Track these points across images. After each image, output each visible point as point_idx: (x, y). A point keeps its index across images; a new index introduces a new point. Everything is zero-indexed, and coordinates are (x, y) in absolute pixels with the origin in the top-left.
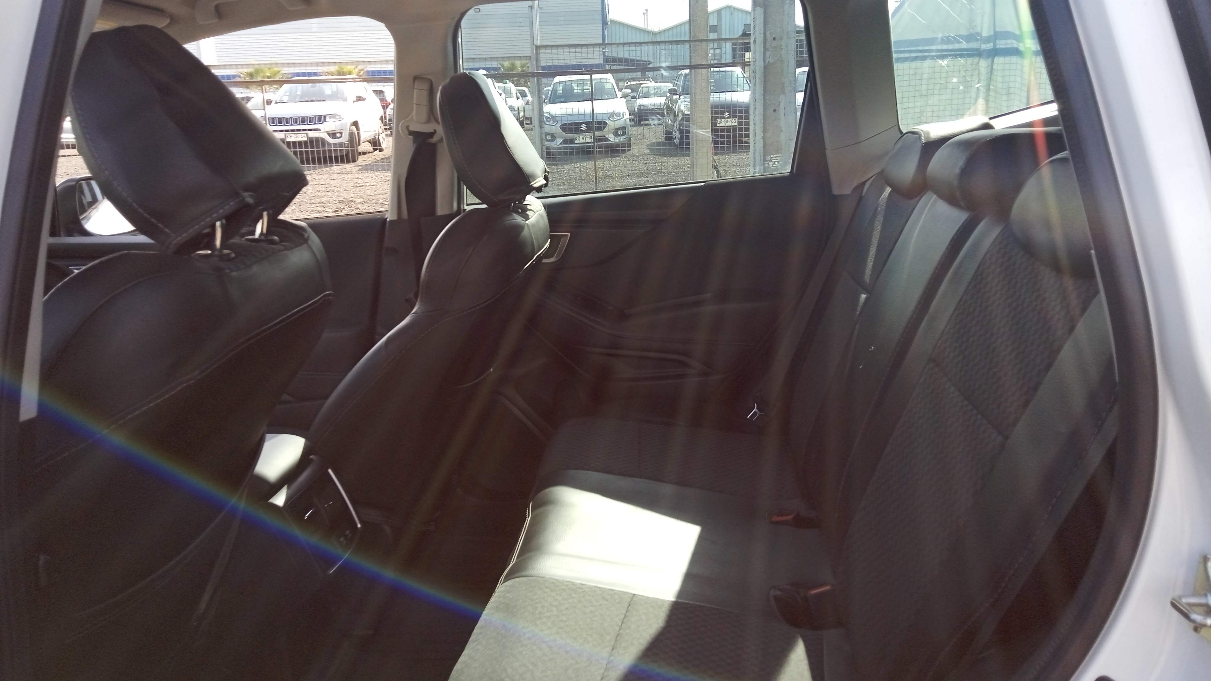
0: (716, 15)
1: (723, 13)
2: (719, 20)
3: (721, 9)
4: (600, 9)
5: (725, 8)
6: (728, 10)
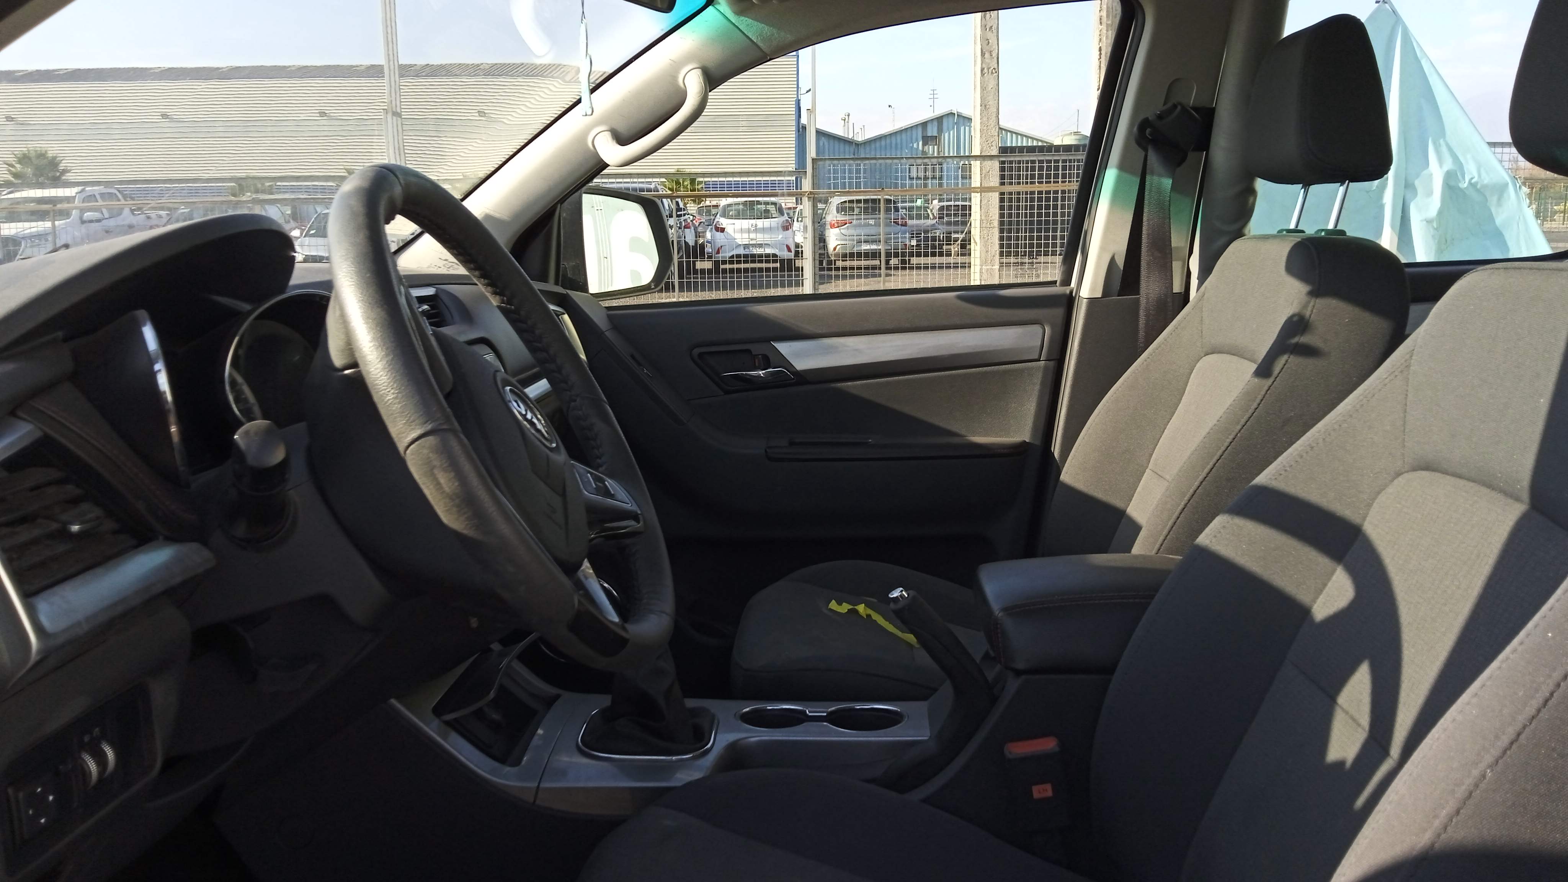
0: (935, 123)
1: (945, 120)
2: (940, 130)
3: (942, 116)
4: (794, 113)
5: (948, 114)
6: (951, 119)
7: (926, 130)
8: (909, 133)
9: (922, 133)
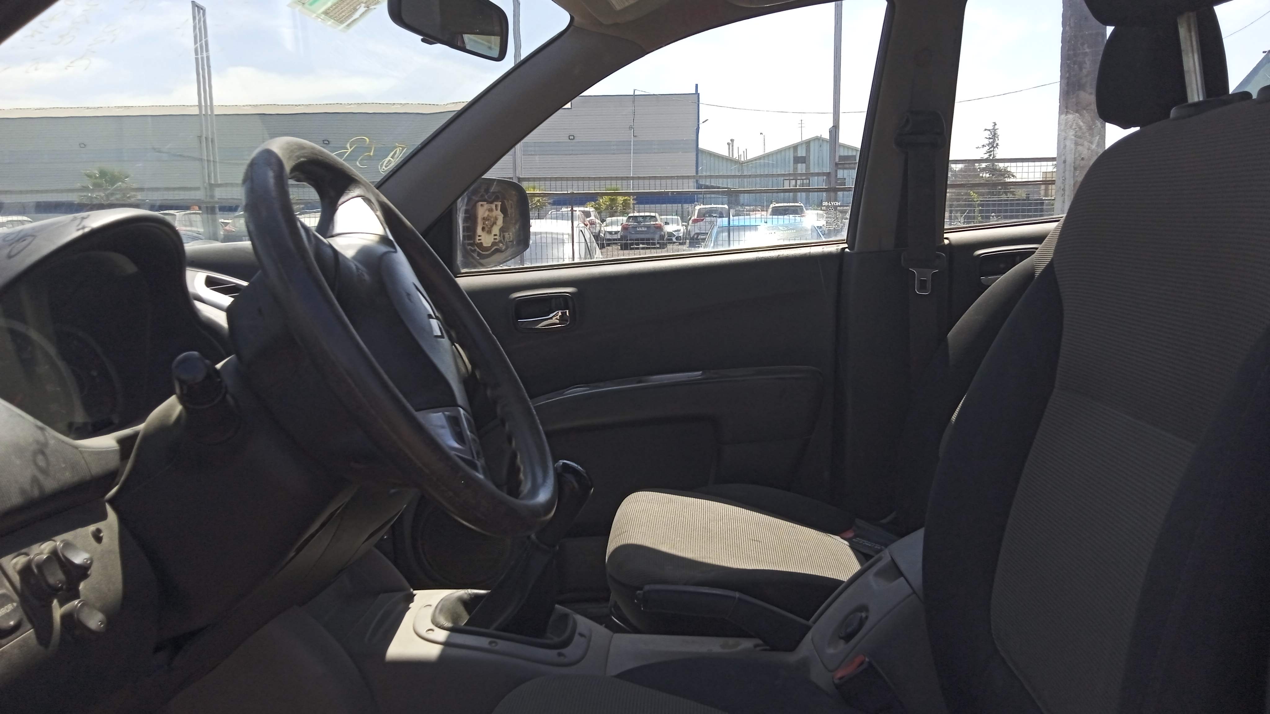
0: (804, 146)
1: (812, 144)
2: (808, 150)
3: (810, 141)
4: (695, 138)
5: (814, 139)
6: (817, 142)
7: (797, 152)
8: (783, 153)
9: (794, 153)
